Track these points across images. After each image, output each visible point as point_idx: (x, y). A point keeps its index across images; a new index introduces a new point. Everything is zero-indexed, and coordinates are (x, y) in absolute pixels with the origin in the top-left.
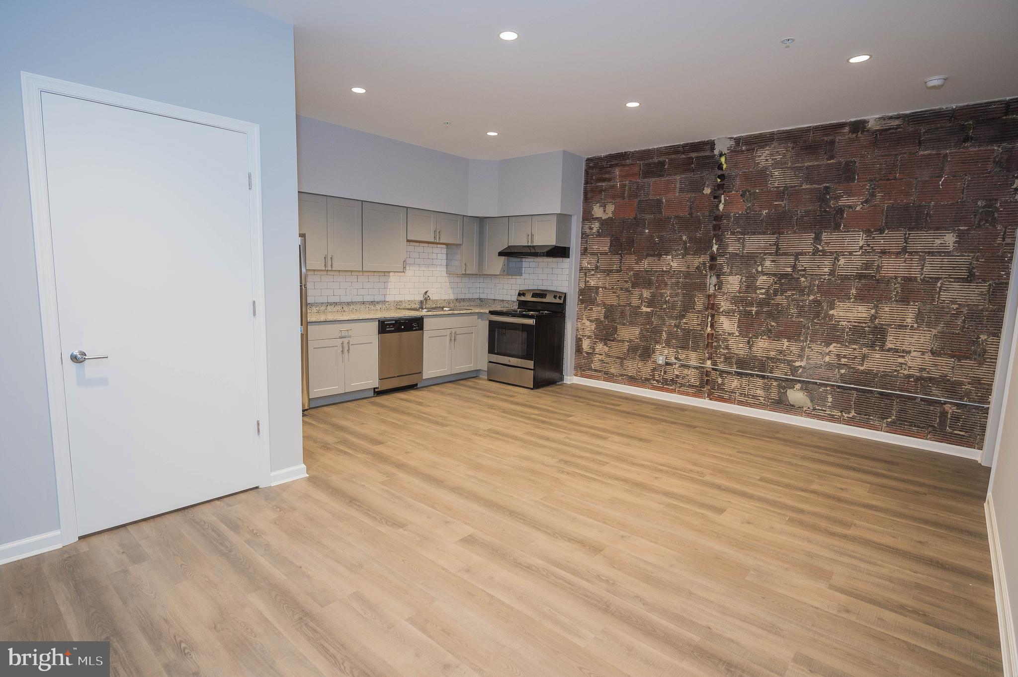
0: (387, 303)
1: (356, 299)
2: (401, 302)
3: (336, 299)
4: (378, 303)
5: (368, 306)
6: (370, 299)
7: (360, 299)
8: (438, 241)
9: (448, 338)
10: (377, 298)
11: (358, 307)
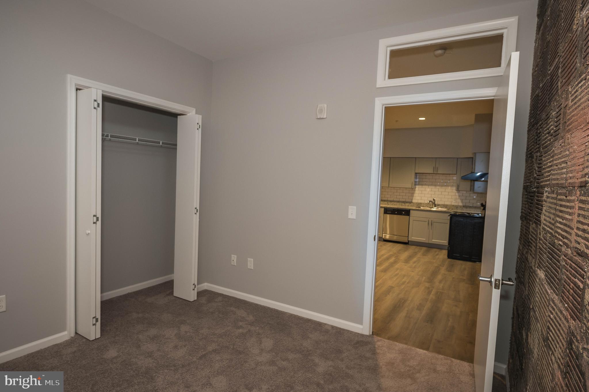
0: (412, 203)
1: (395, 199)
2: (421, 203)
3: (386, 199)
4: (407, 202)
5: (401, 203)
6: (404, 200)
7: (398, 200)
8: (436, 173)
9: (427, 223)
10: (407, 200)
11: (396, 203)
